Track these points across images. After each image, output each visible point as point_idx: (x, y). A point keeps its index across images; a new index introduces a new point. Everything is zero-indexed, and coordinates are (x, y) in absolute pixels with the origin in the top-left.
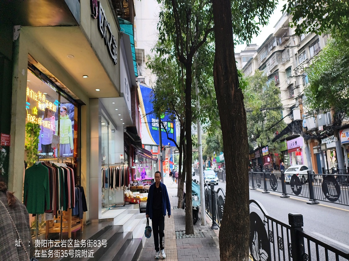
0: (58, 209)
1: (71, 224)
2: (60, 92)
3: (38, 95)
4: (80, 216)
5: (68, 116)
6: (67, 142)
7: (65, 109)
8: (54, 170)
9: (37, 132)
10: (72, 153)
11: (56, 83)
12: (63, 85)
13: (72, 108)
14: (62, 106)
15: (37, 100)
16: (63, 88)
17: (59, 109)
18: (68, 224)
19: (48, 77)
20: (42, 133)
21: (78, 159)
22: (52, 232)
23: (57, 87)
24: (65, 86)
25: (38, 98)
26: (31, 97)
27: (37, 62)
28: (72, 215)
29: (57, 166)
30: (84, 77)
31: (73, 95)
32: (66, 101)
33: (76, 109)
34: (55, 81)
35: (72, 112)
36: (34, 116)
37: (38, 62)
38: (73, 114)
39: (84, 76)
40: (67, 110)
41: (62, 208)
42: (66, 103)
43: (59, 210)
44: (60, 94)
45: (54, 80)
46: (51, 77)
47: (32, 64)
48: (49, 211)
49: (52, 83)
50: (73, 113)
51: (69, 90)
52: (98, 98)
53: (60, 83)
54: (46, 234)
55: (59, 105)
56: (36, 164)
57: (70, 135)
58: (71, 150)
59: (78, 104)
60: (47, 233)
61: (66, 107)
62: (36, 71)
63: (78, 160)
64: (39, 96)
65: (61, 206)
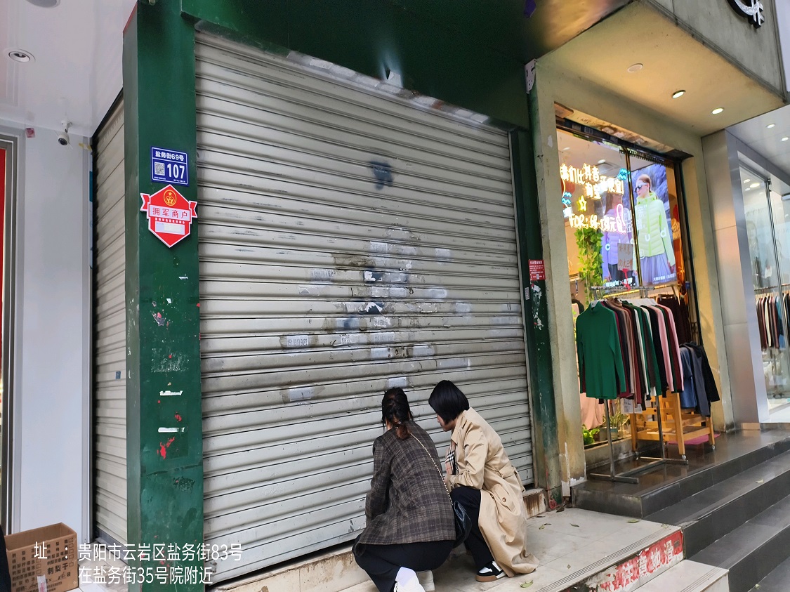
0: (646, 392)
1: (682, 427)
2: (629, 149)
3: (584, 171)
4: (702, 411)
5: (654, 194)
6: (658, 250)
7: (647, 181)
8: (628, 314)
9: (596, 242)
10: (672, 272)
11: (616, 135)
12: (630, 132)
13: (661, 174)
14: (640, 175)
15: (583, 183)
16: (633, 138)
17: (630, 185)
18: (676, 425)
19: (598, 129)
20: (607, 243)
21: (690, 284)
22: (644, 439)
23: (620, 142)
24: (635, 134)
25: (584, 178)
26: (572, 180)
27: (573, 111)
28: (682, 408)
29: (634, 305)
30: (675, 96)
31: (656, 146)
32: (644, 162)
33: (671, 173)
34: (612, 131)
35: (661, 182)
36: (582, 216)
37: (575, 111)
38: (664, 185)
39: (674, 94)
40: (651, 181)
41: (653, 390)
42: (645, 167)
43: (648, 394)
44: (628, 154)
45: (610, 131)
46: (602, 127)
47: (564, 118)
48: (627, 395)
49: (608, 138)
50: (665, 183)
51: (646, 139)
52: (724, 129)
53: (624, 132)
54: (632, 440)
55: (630, 176)
56: (593, 306)
57: (663, 234)
58: (671, 267)
59: (674, 161)
60: (634, 438)
61: (646, 176)
62: (575, 128)
63: (690, 287)
64: (586, 173)
65: (651, 386)
